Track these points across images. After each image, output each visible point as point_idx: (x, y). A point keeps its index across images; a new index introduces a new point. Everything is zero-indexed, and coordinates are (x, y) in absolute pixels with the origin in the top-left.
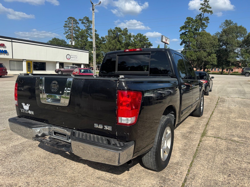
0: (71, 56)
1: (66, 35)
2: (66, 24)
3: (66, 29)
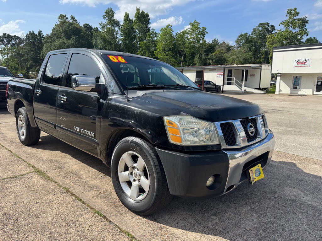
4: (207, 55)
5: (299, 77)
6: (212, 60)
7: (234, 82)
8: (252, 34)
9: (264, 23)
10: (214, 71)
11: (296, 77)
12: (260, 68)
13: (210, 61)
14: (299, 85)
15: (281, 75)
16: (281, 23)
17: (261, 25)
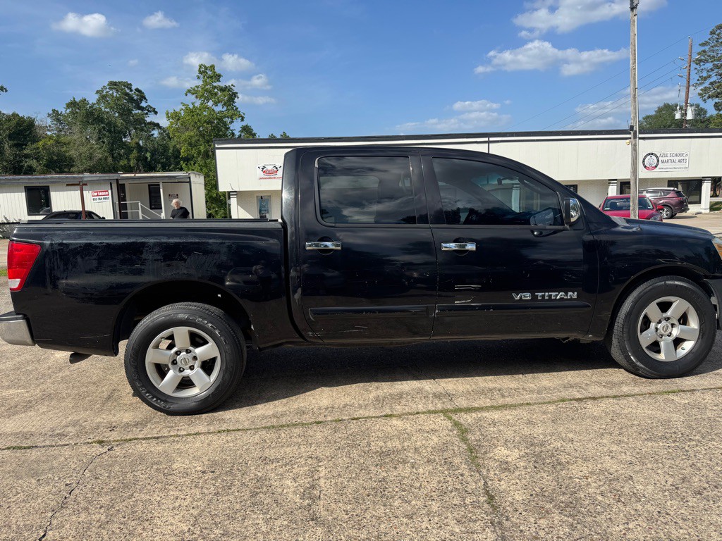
0: (660, 159)
1: (702, 87)
2: (704, 51)
3: (702, 67)
4: (19, 146)
5: (266, 198)
6: (38, 159)
7: (140, 211)
8: (99, 102)
9: (119, 82)
10: (72, 187)
11: (262, 198)
12: (188, 180)
13: (34, 163)
14: (270, 211)
15: (237, 193)
16: (189, 91)
17: (113, 85)
